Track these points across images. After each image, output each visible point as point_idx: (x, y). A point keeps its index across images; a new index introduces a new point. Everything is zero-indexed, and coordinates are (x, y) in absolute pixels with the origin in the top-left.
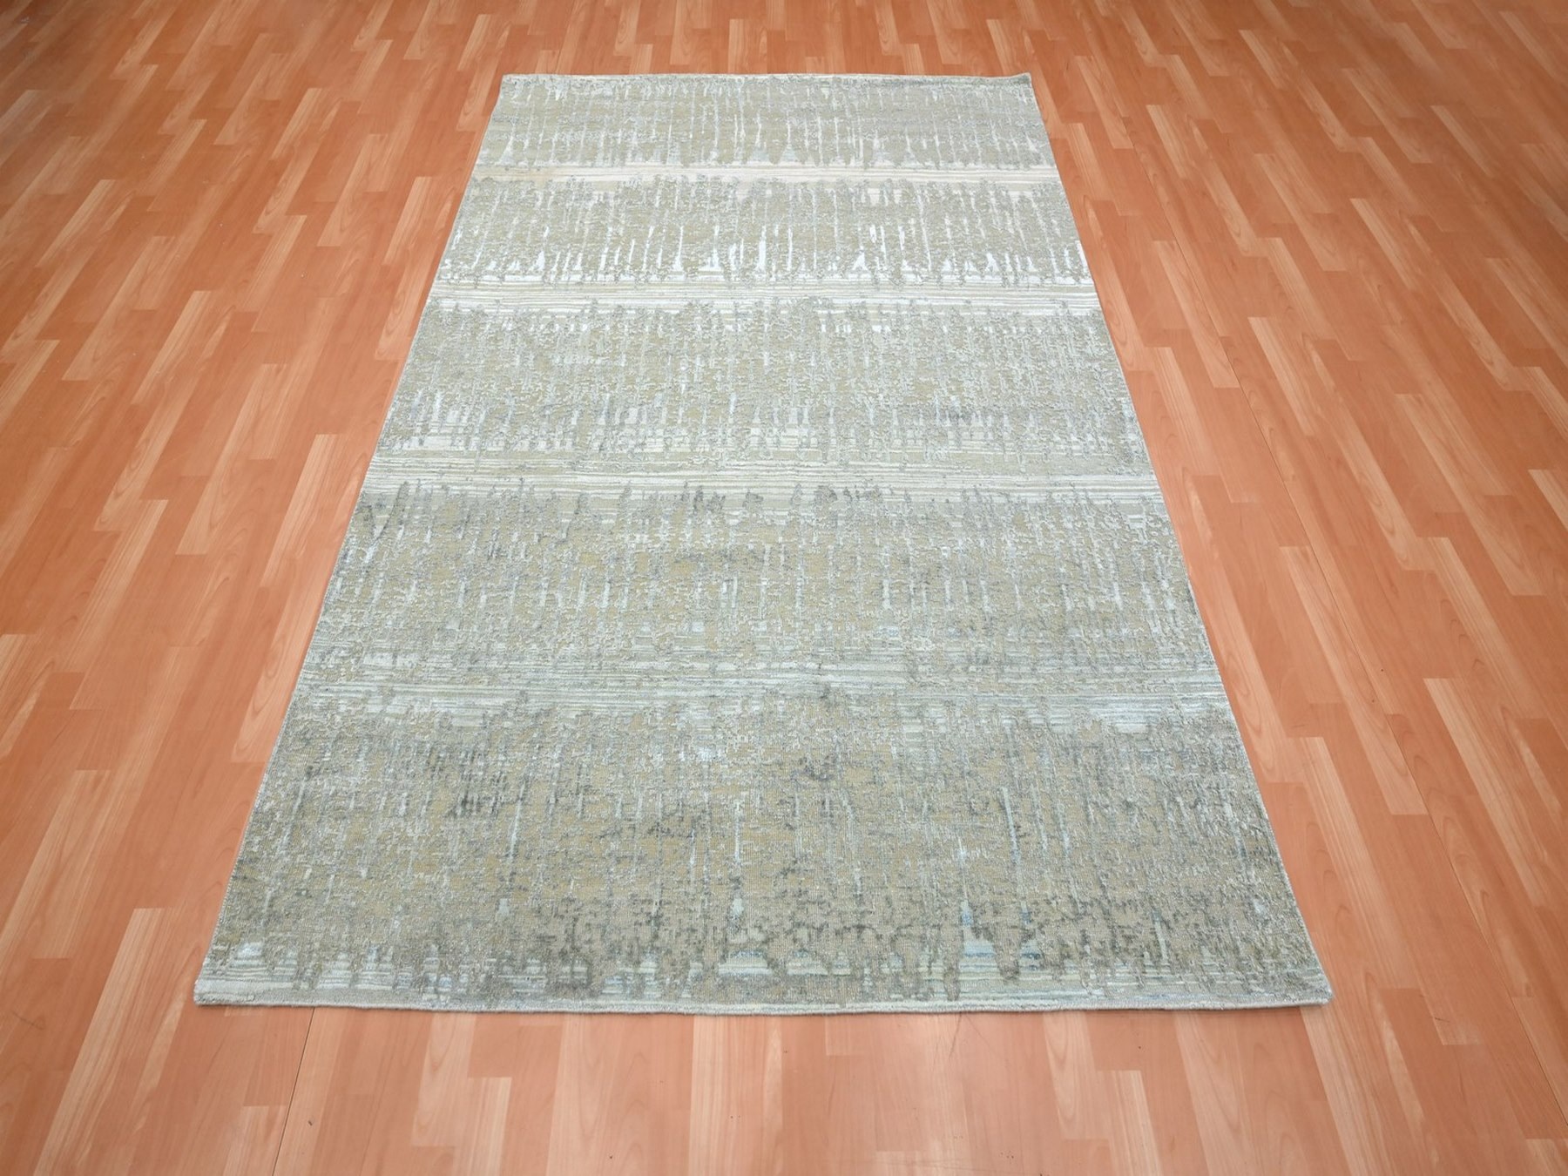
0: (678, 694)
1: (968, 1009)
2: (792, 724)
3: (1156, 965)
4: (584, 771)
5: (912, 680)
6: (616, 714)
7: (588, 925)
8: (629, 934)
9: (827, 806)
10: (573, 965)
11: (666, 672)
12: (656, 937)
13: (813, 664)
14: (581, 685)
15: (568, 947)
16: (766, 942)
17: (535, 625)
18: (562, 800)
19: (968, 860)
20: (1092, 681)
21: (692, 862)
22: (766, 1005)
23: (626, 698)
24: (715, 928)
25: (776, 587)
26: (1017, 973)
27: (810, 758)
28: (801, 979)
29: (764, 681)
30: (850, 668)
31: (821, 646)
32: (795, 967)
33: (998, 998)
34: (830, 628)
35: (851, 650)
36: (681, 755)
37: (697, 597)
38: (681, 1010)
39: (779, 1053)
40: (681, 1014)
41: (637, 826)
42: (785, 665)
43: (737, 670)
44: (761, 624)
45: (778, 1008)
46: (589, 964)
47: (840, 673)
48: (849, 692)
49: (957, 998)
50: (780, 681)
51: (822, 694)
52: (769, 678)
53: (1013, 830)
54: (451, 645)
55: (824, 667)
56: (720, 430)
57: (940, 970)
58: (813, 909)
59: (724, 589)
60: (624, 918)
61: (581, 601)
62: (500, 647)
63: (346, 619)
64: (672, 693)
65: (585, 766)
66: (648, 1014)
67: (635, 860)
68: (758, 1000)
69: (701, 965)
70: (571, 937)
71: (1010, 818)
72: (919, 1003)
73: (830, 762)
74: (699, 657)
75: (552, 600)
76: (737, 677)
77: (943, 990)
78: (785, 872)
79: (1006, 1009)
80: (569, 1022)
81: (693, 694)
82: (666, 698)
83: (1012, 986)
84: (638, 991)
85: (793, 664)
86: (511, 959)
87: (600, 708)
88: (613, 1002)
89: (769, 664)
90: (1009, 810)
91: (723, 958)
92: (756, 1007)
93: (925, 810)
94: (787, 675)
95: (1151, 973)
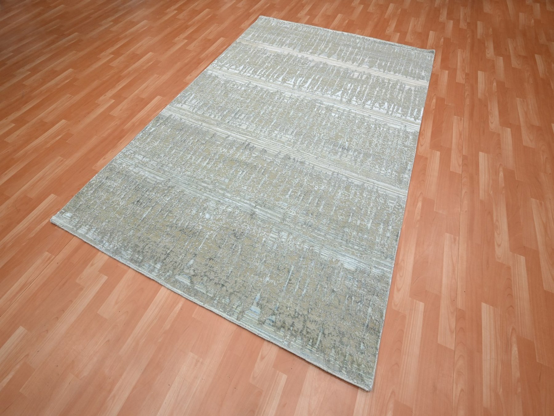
0: (210, 197)
1: (241, 325)
2: (238, 219)
3: (312, 346)
4: (173, 207)
5: (282, 221)
6: (190, 195)
7: (150, 247)
8: (158, 255)
9: (234, 246)
10: (139, 256)
11: (210, 189)
12: (165, 259)
13: (254, 204)
14: (185, 184)
15: (141, 251)
16: (193, 276)
17: (183, 163)
18: (162, 211)
19: (268, 282)
20: (344, 247)
21: (186, 244)
22: (183, 293)
23: (195, 192)
24: (182, 265)
25: (256, 178)
26: (264, 323)
27: (237, 230)
28: (197, 291)
29: (237, 203)
30: (265, 210)
31: (260, 200)
32: (198, 287)
33: (253, 327)
34: (265, 196)
35: (268, 205)
36: (201, 214)
37: (231, 172)
38: (159, 282)
39: (179, 308)
40: (159, 283)
41: (177, 227)
42: (245, 201)
43: (231, 197)
44: (245, 187)
45: (186, 295)
46: (144, 257)
47: (261, 210)
48: (260, 217)
49: (239, 321)
50: (241, 205)
51: (252, 214)
52: (239, 203)
53: (288, 280)
54: (159, 160)
55: (257, 206)
56: (265, 128)
57: (240, 310)
58: (212, 273)
59: (240, 173)
60: (160, 250)
61: (199, 161)
62: (171, 165)
63: (138, 144)
64: (208, 196)
65: (173, 205)
66: (150, 278)
67: (172, 236)
68: (181, 290)
69: (172, 273)
70: (143, 248)
71: (289, 276)
72: (227, 316)
73: (242, 234)
74: (222, 189)
75: (191, 158)
76: (230, 199)
77: (237, 316)
78: (210, 259)
79: (252, 332)
80: (130, 270)
81: (214, 198)
82: (206, 196)
83: (259, 326)
84: (151, 271)
85: (248, 202)
86: (125, 246)
87: (187, 192)
88: (143, 270)
89: (241, 199)
90: (290, 273)
91: (179, 275)
92: (180, 292)
93: (263, 261)
94: (244, 204)
95: (309, 347)
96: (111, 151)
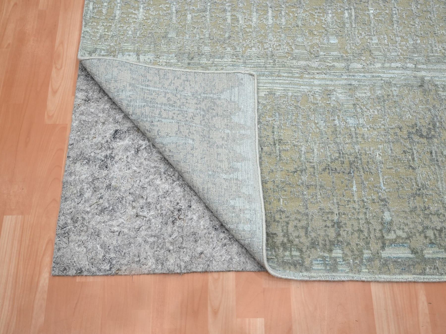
0: (328, 83)
2: (404, 102)
4: (276, 130)
6: (290, 94)
7: (296, 226)
8: (322, 233)
9: (434, 154)
10: (291, 251)
11: (317, 69)
12: (339, 235)
13: (412, 65)
14: (263, 75)
15: (285, 240)
16: (408, 238)
17: (227, 35)
18: (265, 149)
21: (354, 189)
22: (415, 276)
23: (295, 84)
24: (375, 230)
25: (380, 14)
27: (419, 124)
28: (434, 259)
29: (382, 75)
30: (435, 67)
31: (414, 52)
32: (429, 253)
34: (419, 41)
35: (434, 56)
36: (337, 122)
37: (329, 20)
38: (364, 279)
39: (426, 304)
40: (363, 281)
41: (316, 167)
42: (393, 65)
43: (363, 68)
44: (373, 38)
45: (422, 278)
46: (301, 251)
47: (429, 70)
48: (437, 83)
50: (392, 75)
51: (419, 84)
52: (384, 73)
54: (174, 47)
55: (419, 66)
58: (435, 218)
59: (346, 15)
60: (318, 223)
61: (254, 20)
62: (206, 49)
63: (101, 29)
64: (323, 82)
65: (276, 127)
66: (343, 281)
67: (318, 187)
68: (410, 272)
69: (370, 252)
70: (286, 234)
73: (431, 126)
74: (337, 59)
75: (235, 19)
76: (364, 72)
78: (414, 195)
80: (293, 287)
81: (337, 83)
82: (320, 85)
84: (334, 268)
85: (399, 65)
87: (279, 89)
88: (321, 275)
89: (383, 64)
91: (383, 248)
92: (410, 277)
94: (395, 72)
96: (54, 70)
